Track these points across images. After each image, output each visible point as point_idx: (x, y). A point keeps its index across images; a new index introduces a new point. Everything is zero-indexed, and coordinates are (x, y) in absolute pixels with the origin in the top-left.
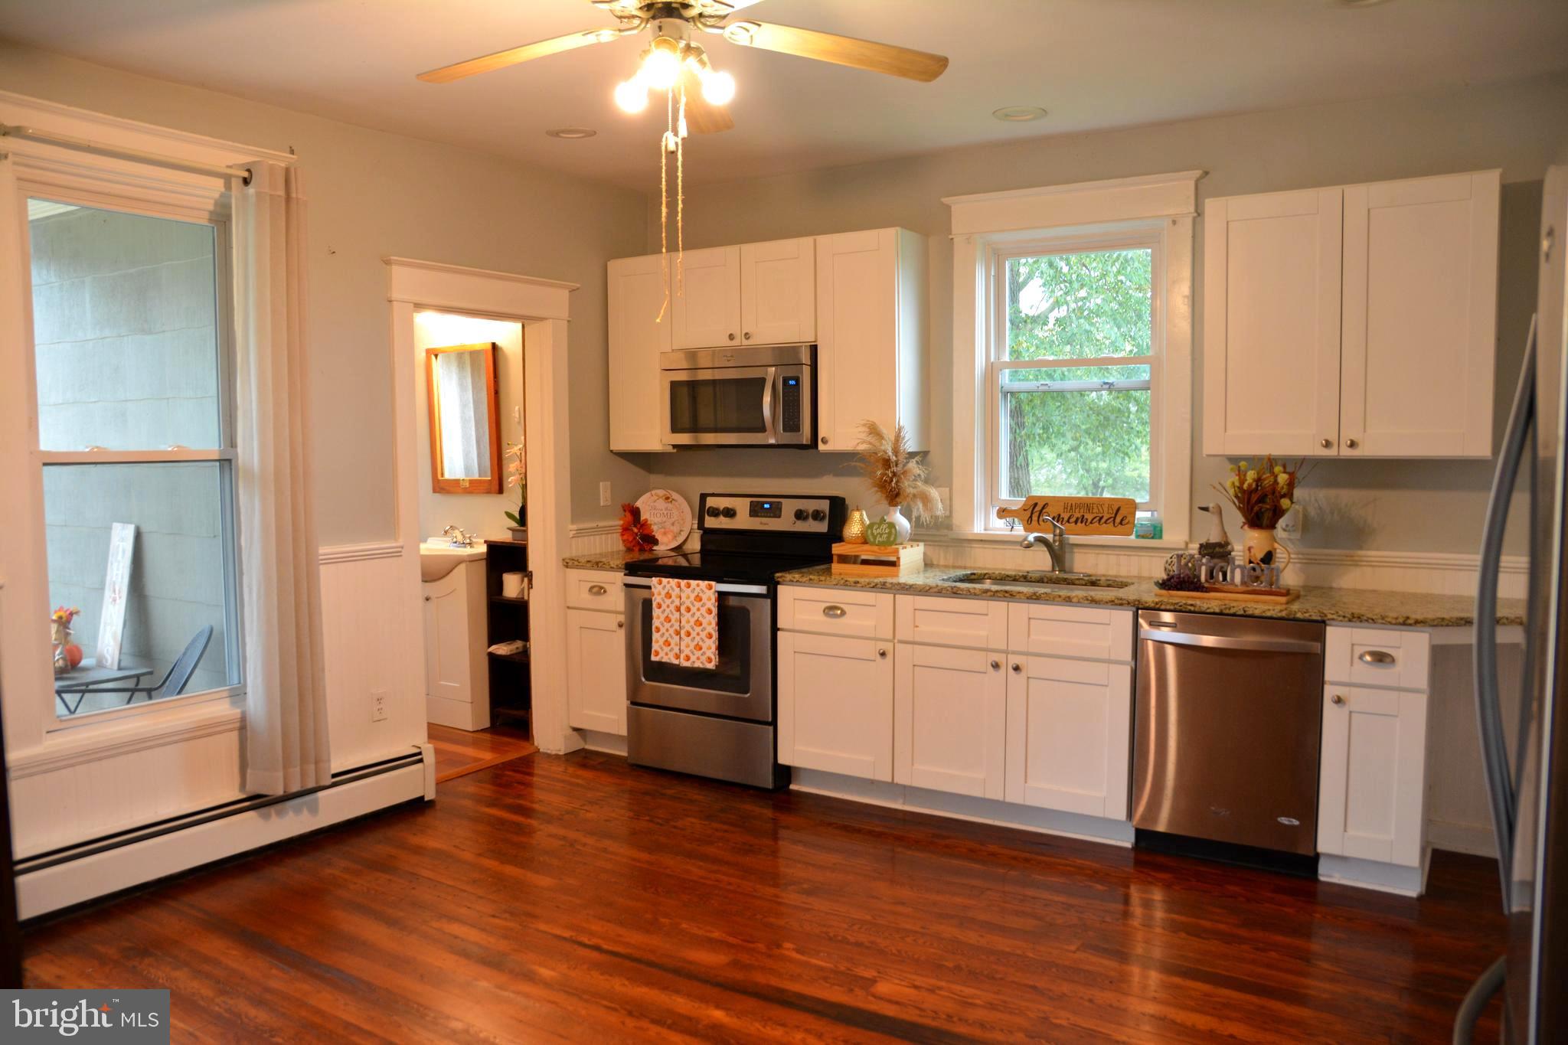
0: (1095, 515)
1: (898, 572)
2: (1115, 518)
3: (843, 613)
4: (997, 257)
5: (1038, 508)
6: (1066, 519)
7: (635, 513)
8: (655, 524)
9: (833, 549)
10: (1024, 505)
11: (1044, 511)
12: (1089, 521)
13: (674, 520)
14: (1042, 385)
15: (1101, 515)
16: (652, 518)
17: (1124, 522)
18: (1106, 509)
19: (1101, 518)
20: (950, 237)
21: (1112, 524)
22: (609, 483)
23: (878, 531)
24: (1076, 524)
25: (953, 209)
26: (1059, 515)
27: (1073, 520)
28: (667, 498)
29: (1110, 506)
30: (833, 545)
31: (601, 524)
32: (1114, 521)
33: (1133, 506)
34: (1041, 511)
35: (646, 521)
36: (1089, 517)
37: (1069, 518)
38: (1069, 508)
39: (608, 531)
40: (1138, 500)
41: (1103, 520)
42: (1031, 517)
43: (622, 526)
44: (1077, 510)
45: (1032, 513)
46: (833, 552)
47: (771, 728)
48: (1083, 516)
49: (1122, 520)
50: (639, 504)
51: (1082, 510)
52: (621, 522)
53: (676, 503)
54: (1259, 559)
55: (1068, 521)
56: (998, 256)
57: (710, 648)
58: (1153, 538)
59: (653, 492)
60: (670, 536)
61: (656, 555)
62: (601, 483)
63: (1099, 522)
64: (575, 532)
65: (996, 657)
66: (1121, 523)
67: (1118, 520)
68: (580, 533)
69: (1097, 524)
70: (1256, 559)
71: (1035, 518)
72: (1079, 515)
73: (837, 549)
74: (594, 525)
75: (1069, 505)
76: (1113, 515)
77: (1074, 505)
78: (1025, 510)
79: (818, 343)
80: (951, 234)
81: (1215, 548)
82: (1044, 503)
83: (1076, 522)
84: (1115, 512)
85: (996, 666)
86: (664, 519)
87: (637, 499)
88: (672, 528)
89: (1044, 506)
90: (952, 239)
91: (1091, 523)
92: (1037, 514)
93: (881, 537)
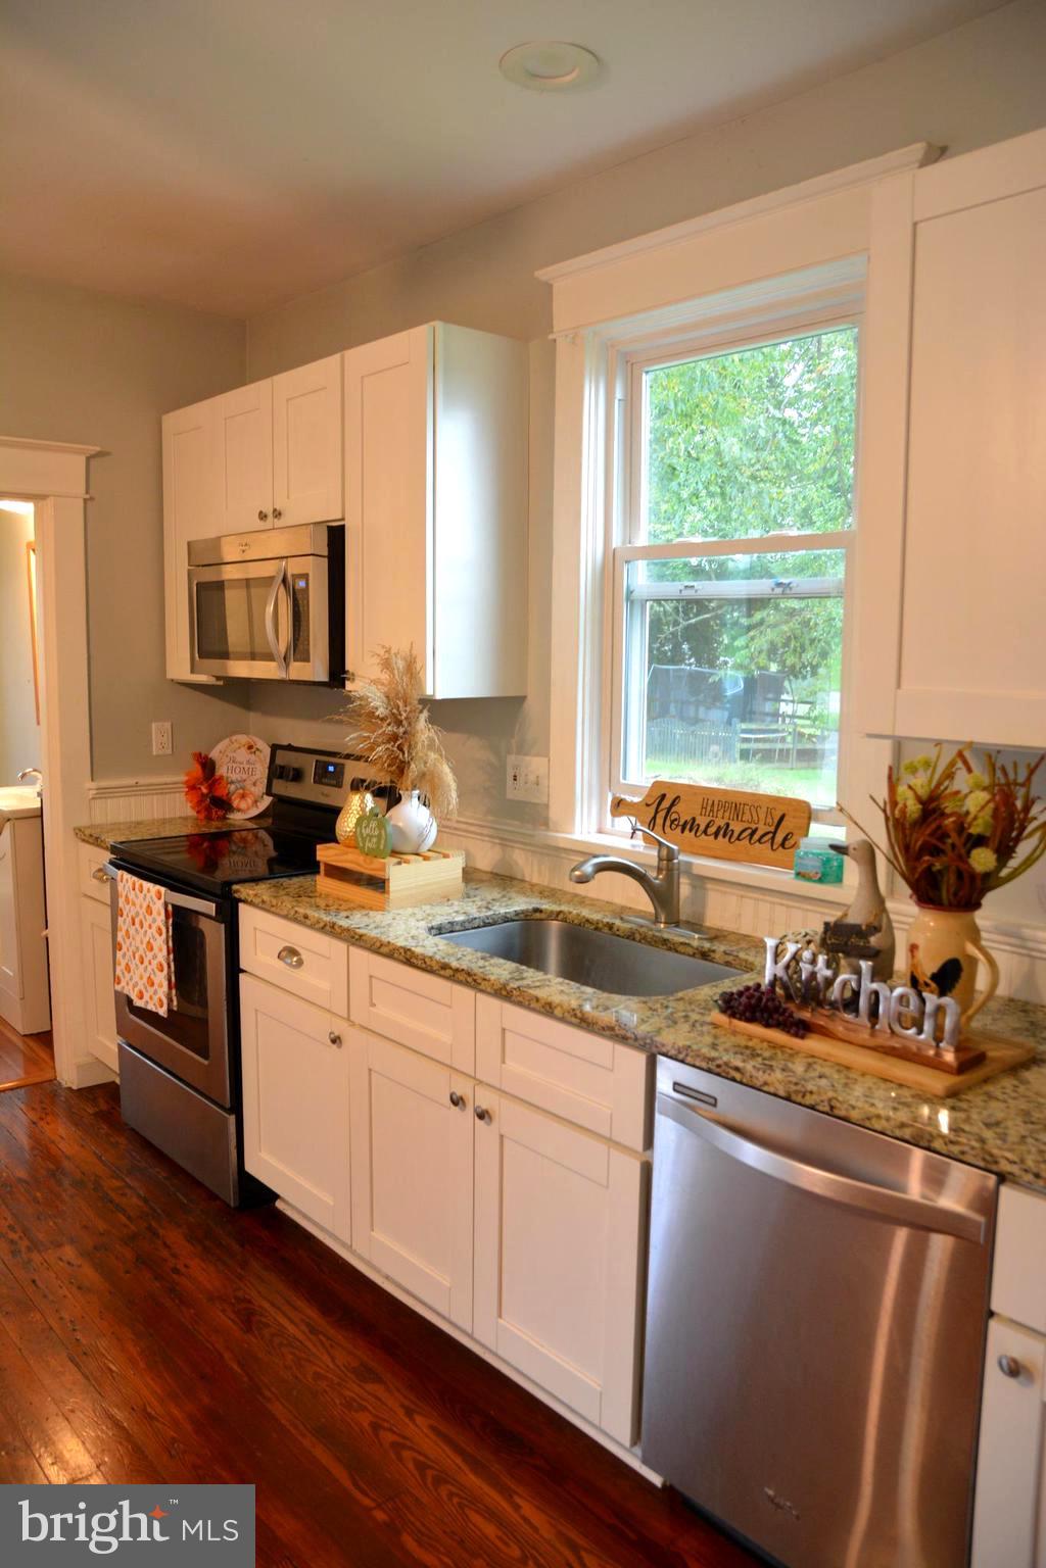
0: (746, 825)
1: (387, 900)
2: (775, 833)
3: (300, 963)
4: (628, 365)
5: (666, 804)
6: (702, 828)
7: (207, 766)
8: (232, 782)
9: (318, 853)
10: (648, 796)
11: (673, 809)
12: (736, 835)
13: (256, 778)
14: (686, 587)
15: (754, 826)
16: (229, 774)
17: (787, 844)
18: (762, 816)
19: (754, 832)
20: (551, 337)
21: (769, 844)
22: (168, 725)
23: (368, 831)
24: (716, 837)
25: (555, 290)
26: (694, 819)
27: (712, 830)
28: (250, 747)
29: (769, 812)
30: (318, 847)
31: (143, 780)
32: (773, 838)
33: (806, 814)
34: (669, 809)
35: (221, 777)
36: (736, 827)
37: (708, 826)
38: (709, 808)
39: (163, 790)
40: (815, 804)
41: (756, 837)
42: (654, 818)
43: (186, 782)
44: (720, 814)
45: (657, 812)
46: (318, 858)
47: (232, 1119)
48: (728, 825)
49: (785, 839)
50: (214, 754)
51: (727, 814)
52: (184, 778)
53: (262, 755)
54: (929, 974)
55: (705, 832)
56: (632, 364)
57: (161, 986)
58: (821, 881)
59: (234, 738)
60: (250, 801)
61: (231, 825)
62: (154, 725)
63: (750, 841)
64: (94, 792)
65: (462, 1088)
66: (783, 845)
67: (779, 838)
68: (103, 794)
69: (746, 842)
70: (924, 974)
71: (659, 821)
72: (722, 823)
73: (325, 853)
74: (130, 781)
75: (710, 802)
76: (772, 829)
77: (716, 803)
78: (648, 805)
79: (348, 524)
80: (552, 332)
81: (849, 938)
82: (674, 797)
83: (716, 835)
84: (776, 821)
85: (457, 1101)
86: (245, 776)
87: (212, 747)
88: (253, 789)
89: (674, 801)
90: (555, 341)
91: (738, 839)
92: (662, 814)
93: (370, 841)
